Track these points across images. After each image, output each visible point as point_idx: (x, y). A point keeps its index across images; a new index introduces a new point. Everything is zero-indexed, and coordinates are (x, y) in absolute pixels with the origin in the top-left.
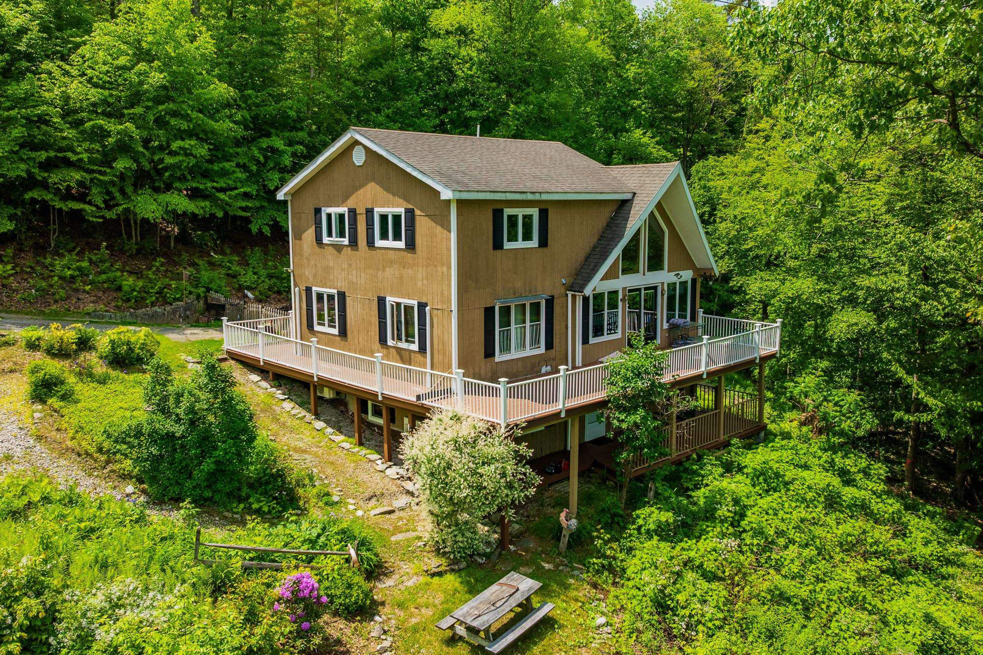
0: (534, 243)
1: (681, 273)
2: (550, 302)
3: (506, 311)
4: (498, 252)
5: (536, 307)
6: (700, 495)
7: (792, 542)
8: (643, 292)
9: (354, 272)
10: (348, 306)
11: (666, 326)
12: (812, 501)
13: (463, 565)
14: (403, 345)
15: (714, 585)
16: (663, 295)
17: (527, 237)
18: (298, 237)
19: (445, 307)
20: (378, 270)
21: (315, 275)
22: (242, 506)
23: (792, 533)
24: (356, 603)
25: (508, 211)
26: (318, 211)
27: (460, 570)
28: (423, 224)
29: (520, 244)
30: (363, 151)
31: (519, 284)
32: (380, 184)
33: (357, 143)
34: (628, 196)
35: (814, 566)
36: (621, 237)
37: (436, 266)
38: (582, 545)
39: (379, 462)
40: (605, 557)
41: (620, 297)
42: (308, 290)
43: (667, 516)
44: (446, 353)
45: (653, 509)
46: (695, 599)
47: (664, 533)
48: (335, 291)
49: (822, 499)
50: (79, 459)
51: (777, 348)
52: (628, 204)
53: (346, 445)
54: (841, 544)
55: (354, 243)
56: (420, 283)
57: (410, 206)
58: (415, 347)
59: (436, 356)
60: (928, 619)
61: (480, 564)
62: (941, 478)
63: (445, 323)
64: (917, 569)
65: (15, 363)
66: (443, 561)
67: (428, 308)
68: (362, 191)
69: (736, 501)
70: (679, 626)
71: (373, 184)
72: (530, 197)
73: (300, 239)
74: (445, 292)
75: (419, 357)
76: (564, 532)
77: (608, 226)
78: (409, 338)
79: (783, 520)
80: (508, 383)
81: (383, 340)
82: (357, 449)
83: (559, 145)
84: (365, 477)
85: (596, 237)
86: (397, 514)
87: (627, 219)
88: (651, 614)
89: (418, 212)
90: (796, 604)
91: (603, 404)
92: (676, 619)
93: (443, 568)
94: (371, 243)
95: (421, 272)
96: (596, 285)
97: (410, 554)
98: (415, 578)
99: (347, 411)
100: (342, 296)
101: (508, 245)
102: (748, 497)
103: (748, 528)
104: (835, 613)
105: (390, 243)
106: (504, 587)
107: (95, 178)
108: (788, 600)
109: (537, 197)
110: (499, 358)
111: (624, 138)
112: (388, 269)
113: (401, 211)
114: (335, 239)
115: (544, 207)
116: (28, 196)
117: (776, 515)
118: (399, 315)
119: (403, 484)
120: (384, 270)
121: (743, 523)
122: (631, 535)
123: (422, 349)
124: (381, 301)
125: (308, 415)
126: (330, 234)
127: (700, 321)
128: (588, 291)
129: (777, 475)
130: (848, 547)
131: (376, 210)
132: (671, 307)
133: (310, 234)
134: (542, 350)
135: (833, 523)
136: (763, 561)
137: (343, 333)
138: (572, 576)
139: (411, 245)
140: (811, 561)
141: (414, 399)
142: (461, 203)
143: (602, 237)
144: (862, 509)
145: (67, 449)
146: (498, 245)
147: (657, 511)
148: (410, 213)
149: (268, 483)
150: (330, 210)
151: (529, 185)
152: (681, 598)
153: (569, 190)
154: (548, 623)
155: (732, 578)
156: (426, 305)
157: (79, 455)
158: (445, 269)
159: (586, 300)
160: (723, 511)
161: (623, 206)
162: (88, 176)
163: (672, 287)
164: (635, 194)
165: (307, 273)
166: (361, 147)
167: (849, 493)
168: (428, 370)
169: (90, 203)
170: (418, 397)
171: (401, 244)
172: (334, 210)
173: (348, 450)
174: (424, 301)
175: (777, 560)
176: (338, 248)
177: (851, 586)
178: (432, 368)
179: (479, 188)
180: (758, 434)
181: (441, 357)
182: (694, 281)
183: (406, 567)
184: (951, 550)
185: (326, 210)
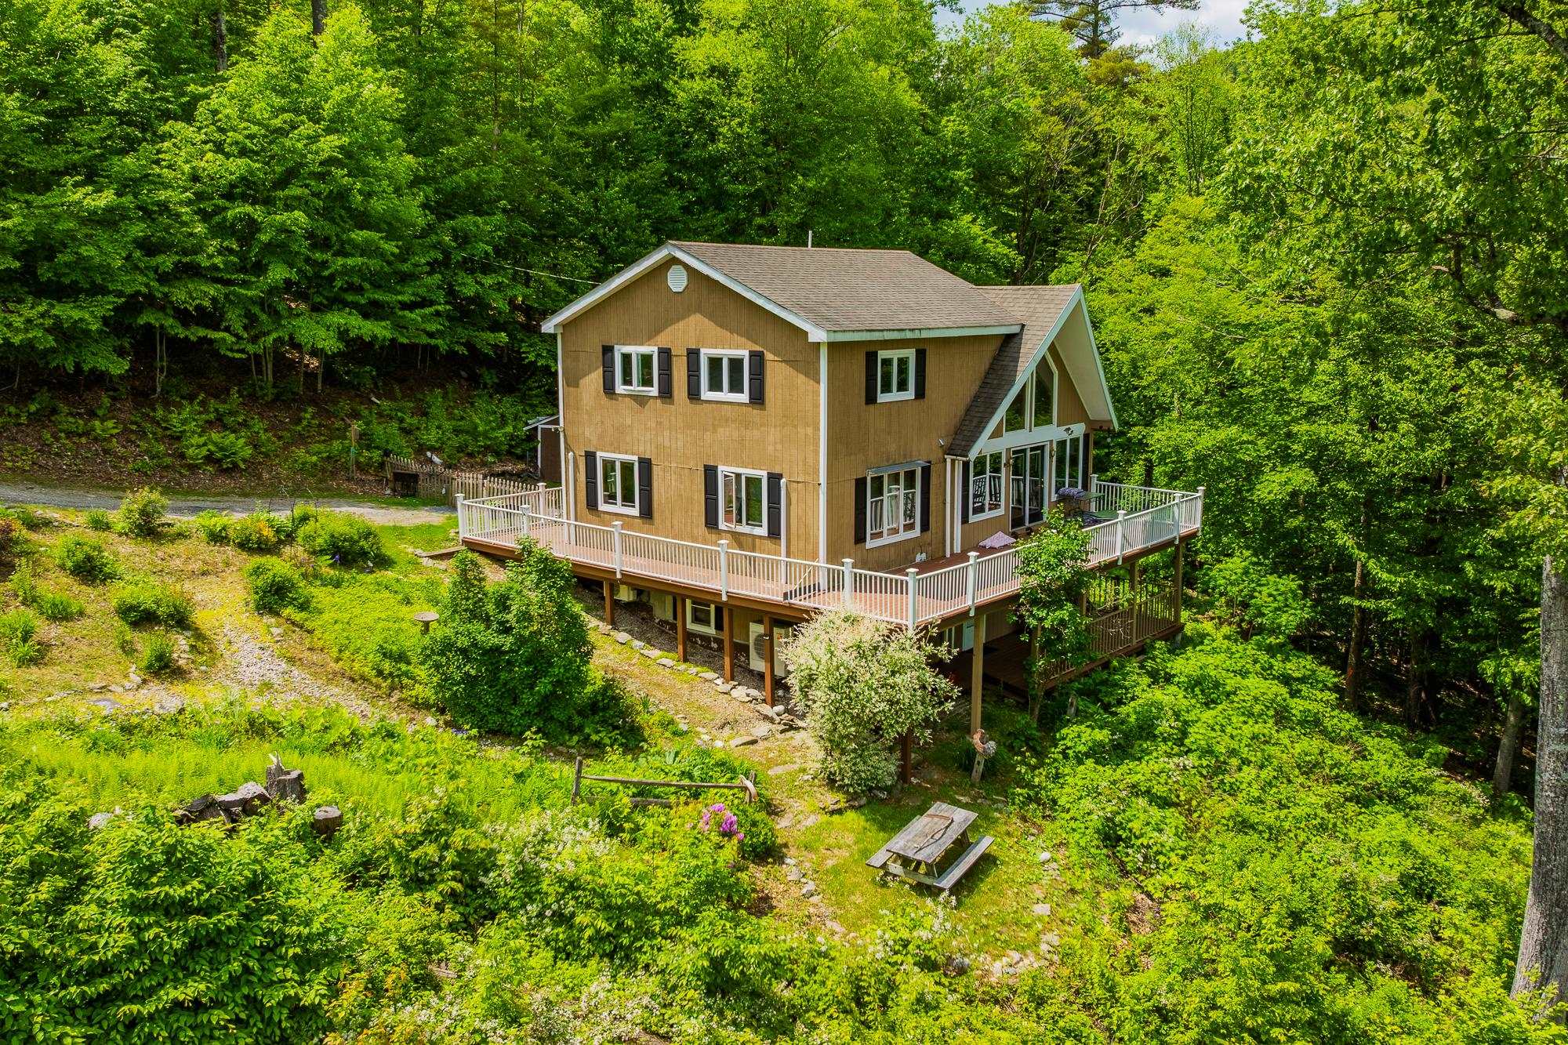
0: (910, 394)
1: (1073, 427)
2: (926, 471)
3: (878, 482)
4: (871, 407)
5: (910, 476)
6: (1128, 711)
7: (1246, 762)
8: (1028, 453)
9: (667, 433)
10: (655, 477)
11: (1054, 498)
12: (1260, 715)
13: (864, 801)
14: (744, 529)
15: (1169, 812)
16: (1051, 456)
17: (902, 386)
18: (573, 382)
19: (809, 479)
20: (705, 430)
21: (601, 437)
22: (576, 738)
23: (1245, 752)
24: (764, 843)
25: (882, 354)
26: (608, 350)
27: (861, 807)
28: (776, 372)
29: (894, 396)
30: (685, 273)
31: (893, 447)
32: (711, 317)
33: (674, 261)
34: (1015, 329)
35: (1274, 790)
36: (1011, 383)
37: (795, 427)
38: (995, 774)
39: (719, 681)
40: (1032, 787)
41: (1004, 461)
42: (590, 457)
43: (1102, 735)
44: (809, 538)
45: (1083, 727)
46: (1149, 828)
47: (1098, 754)
48: (635, 458)
49: (1271, 712)
50: (354, 686)
51: (1198, 525)
52: (1016, 340)
53: (668, 662)
54: (1299, 766)
55: (666, 393)
56: (771, 448)
57: (758, 348)
58: (762, 531)
59: (794, 542)
60: (1406, 846)
61: (882, 800)
62: (1385, 695)
63: (810, 502)
64: (1381, 798)
65: (205, 563)
66: (841, 797)
67: (783, 481)
68: (681, 324)
69: (1177, 715)
70: (1134, 858)
71: (698, 316)
72: (909, 335)
73: (577, 385)
74: (810, 461)
75: (768, 544)
76: (978, 758)
77: (992, 369)
78: (753, 518)
79: (1232, 737)
80: (918, 574)
81: (711, 522)
82: (683, 666)
83: (908, 254)
84: (706, 701)
85: (978, 383)
86: (761, 745)
87: (1016, 360)
88: (1098, 847)
89: (769, 356)
90: (1261, 832)
91: (1014, 598)
92: (1130, 851)
93: (842, 805)
94: (694, 394)
95: (773, 435)
96: (983, 445)
97: (797, 791)
98: (813, 817)
99: (652, 618)
100: (646, 465)
101: (882, 398)
102: (1188, 712)
103: (1194, 747)
104: (1304, 843)
105: (725, 395)
106: (936, 819)
107: (234, 293)
108: (1252, 827)
109: (916, 335)
110: (870, 544)
111: (949, 228)
112: (720, 430)
113: (744, 353)
114: (636, 388)
115: (921, 347)
116: (142, 320)
117: (1223, 731)
118: (738, 490)
119: (758, 707)
120: (715, 431)
121: (1187, 741)
122: (1055, 760)
123: (774, 533)
124: (710, 472)
125: (601, 624)
126: (627, 381)
127: (1093, 489)
128: (973, 455)
129: (1217, 685)
130: (1309, 769)
131: (703, 351)
132: (1060, 473)
133: (594, 380)
134: (916, 533)
135: (1286, 741)
136: (1215, 785)
137: (647, 513)
138: (996, 810)
139: (758, 398)
140: (1270, 784)
141: (780, 599)
142: (832, 346)
143: (984, 384)
144: (1313, 724)
145: (335, 674)
146: (871, 399)
147: (1089, 730)
148: (757, 358)
149: (605, 708)
150: (627, 349)
151: (905, 319)
152: (1136, 825)
153: (950, 324)
154: (987, 861)
155: (1188, 802)
156: (780, 476)
157: (353, 680)
158: (810, 430)
159: (966, 465)
160: (1164, 727)
161: (1009, 343)
162: (224, 290)
163: (1062, 444)
164: (1023, 326)
165: (587, 434)
166: (680, 267)
167: (1297, 706)
168: (783, 558)
169: (227, 329)
170: (785, 595)
171: (744, 397)
172: (635, 350)
173: (671, 667)
174: (777, 471)
175: (1231, 784)
176: (641, 400)
177: (1319, 811)
178: (788, 555)
179: (854, 327)
180: (1174, 637)
181: (802, 544)
182: (1086, 436)
183: (798, 805)
184: (1418, 775)
185: (620, 350)
